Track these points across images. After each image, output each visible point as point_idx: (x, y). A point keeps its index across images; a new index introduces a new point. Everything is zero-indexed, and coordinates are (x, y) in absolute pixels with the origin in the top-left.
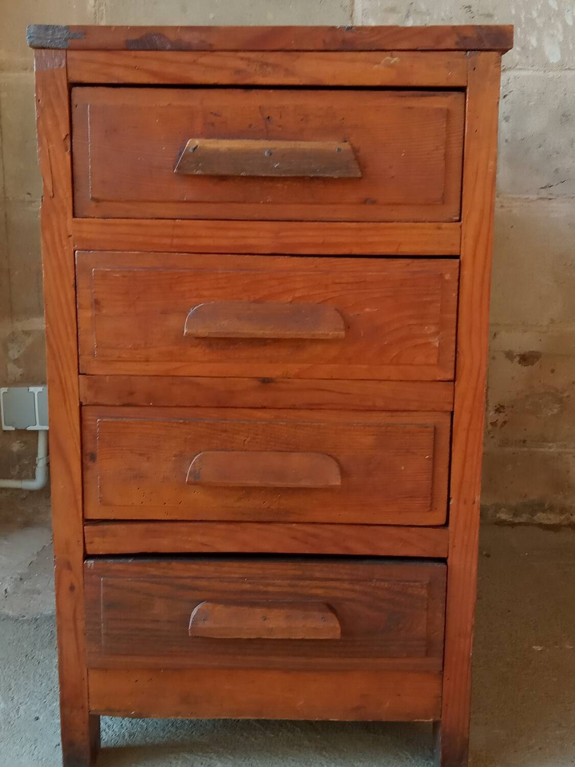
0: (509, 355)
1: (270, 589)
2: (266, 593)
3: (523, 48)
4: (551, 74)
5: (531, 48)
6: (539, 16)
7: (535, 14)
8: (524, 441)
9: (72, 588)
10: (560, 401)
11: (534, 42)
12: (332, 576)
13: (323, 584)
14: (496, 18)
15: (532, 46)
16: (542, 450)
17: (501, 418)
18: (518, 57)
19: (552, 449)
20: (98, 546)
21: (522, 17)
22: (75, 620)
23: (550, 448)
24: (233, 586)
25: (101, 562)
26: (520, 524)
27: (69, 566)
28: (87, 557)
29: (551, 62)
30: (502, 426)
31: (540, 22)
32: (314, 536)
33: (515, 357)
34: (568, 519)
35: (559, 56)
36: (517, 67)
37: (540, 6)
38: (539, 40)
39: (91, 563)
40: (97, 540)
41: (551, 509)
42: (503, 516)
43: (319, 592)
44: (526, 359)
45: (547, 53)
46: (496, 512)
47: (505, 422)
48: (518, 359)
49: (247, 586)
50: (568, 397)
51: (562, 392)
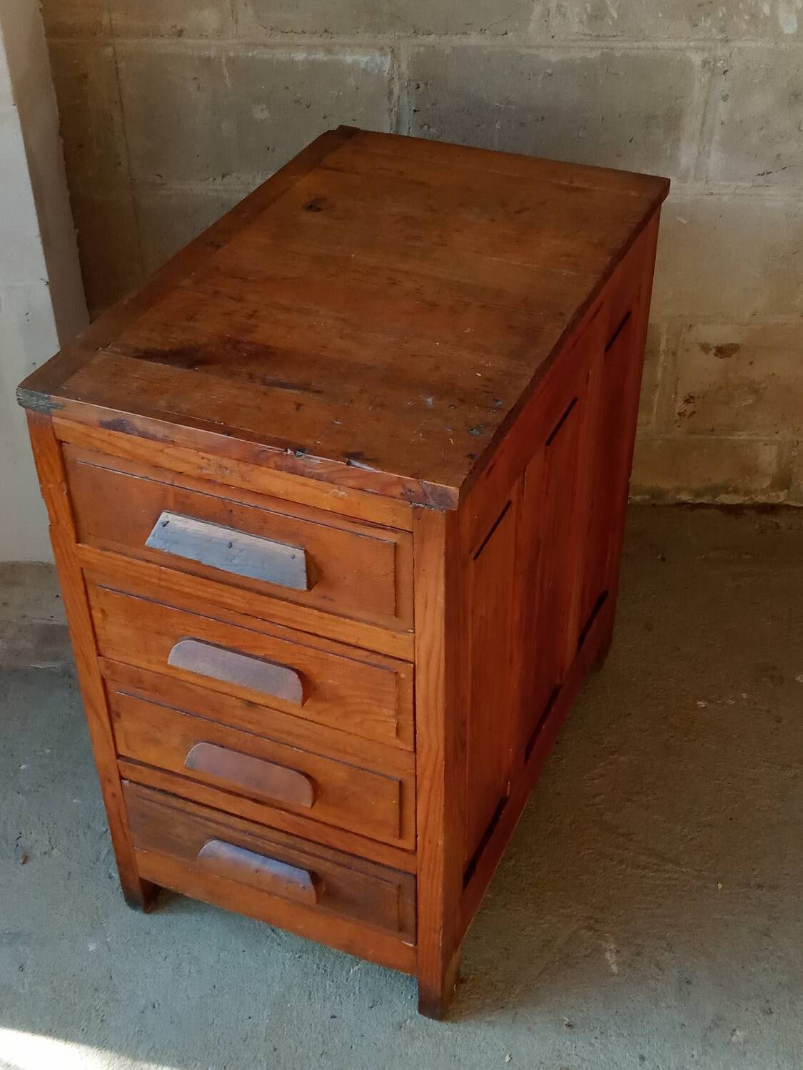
0: (705, 348)
1: (267, 846)
3: (753, 16)
4: (783, 46)
5: (762, 16)
8: (712, 430)
9: (114, 795)
10: (756, 392)
11: (766, 10)
15: (764, 14)
16: (731, 437)
17: (689, 408)
18: (745, 27)
19: (743, 436)
23: (740, 436)
26: (701, 505)
27: (110, 781)
28: (122, 778)
29: (785, 32)
30: (690, 415)
33: (711, 350)
34: (752, 499)
35: (796, 26)
36: (744, 38)
38: (773, 8)
39: (125, 782)
40: (129, 771)
41: (736, 491)
42: (684, 497)
44: (722, 351)
45: (781, 22)
46: (677, 494)
47: (694, 412)
48: (714, 351)
50: (765, 388)
51: (759, 384)
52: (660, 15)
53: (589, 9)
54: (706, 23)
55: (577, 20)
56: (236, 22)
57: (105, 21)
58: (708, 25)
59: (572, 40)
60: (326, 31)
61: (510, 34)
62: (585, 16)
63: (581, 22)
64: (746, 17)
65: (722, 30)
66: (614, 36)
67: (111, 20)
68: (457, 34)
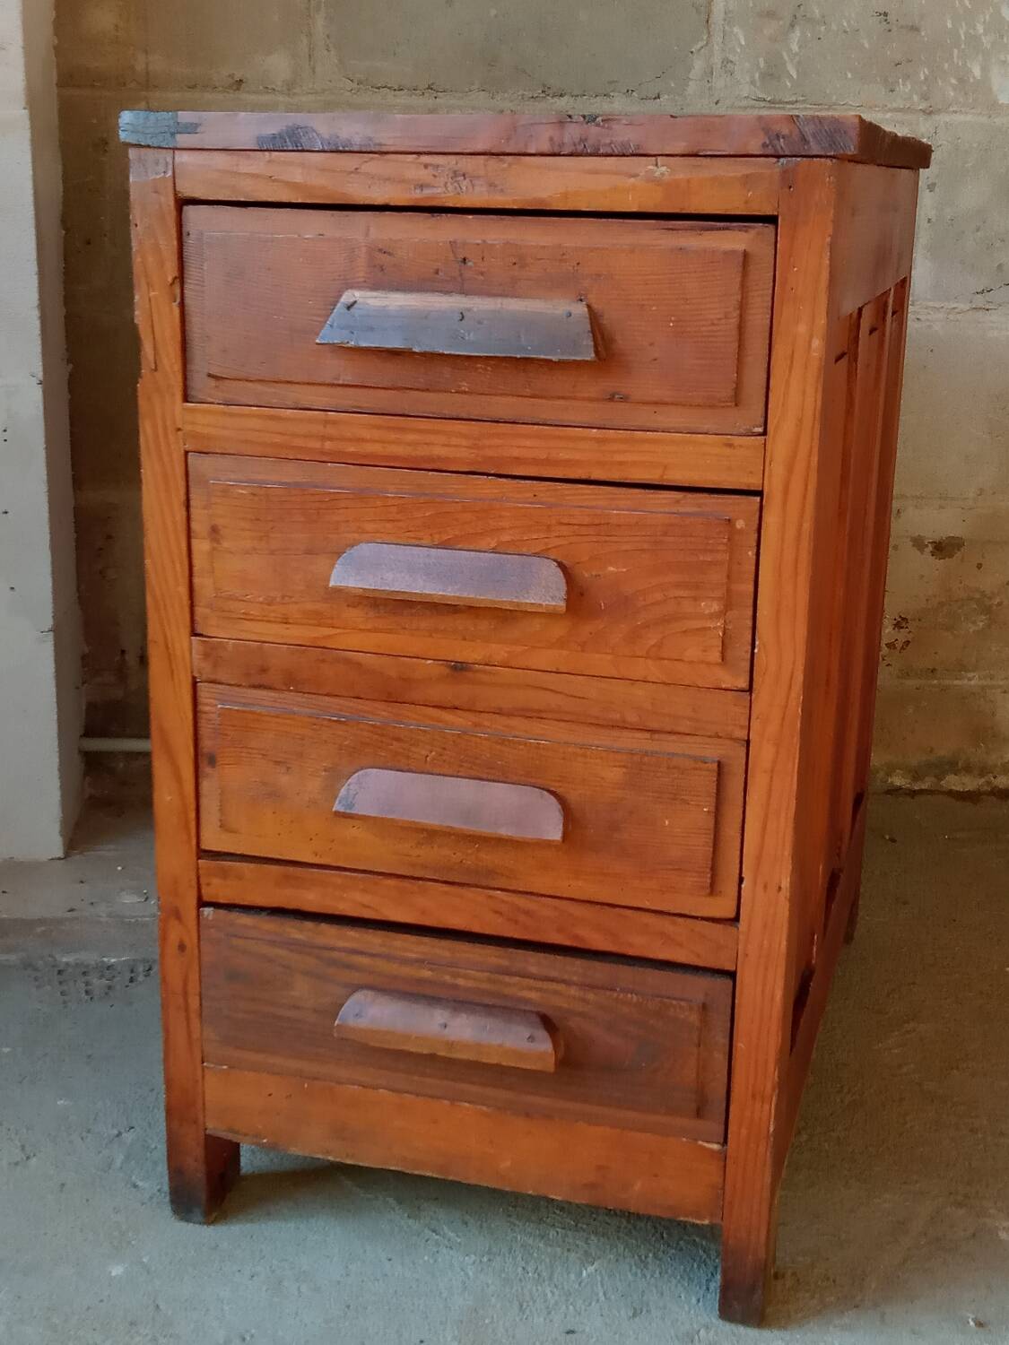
0: (918, 543)
1: (461, 982)
2: (456, 987)
3: (961, 80)
4: (998, 121)
5: (972, 80)
6: (985, 34)
7: (980, 29)
8: (933, 671)
9: (182, 947)
10: (987, 610)
11: (977, 72)
12: (554, 974)
13: (539, 984)
14: (923, 34)
15: (974, 77)
16: (956, 682)
17: (902, 636)
18: (952, 93)
19: (973, 681)
20: (218, 889)
21: (962, 32)
22: (185, 994)
23: (970, 679)
24: (406, 971)
25: (221, 912)
26: (921, 792)
27: (178, 915)
28: (202, 903)
29: (1000, 102)
30: (902, 648)
31: (986, 41)
32: (527, 913)
33: (927, 546)
34: (989, 783)
36: (951, 109)
37: (987, 17)
38: (985, 69)
39: (207, 911)
40: (216, 881)
41: (968, 769)
42: (898, 781)
43: (533, 995)
44: (942, 548)
45: (995, 88)
46: (889, 774)
47: (908, 642)
48: (930, 548)
49: (426, 974)
50: (1000, 604)
51: (990, 598)
52: (849, 76)
53: (762, 65)
54: (904, 88)
55: (748, 80)
56: (314, 72)
57: (140, 67)
58: (907, 90)
59: (740, 107)
60: (430, 88)
61: (664, 97)
62: (757, 75)
63: (753, 82)
64: (954, 81)
65: (925, 97)
66: (792, 103)
67: (147, 64)
68: (597, 96)
